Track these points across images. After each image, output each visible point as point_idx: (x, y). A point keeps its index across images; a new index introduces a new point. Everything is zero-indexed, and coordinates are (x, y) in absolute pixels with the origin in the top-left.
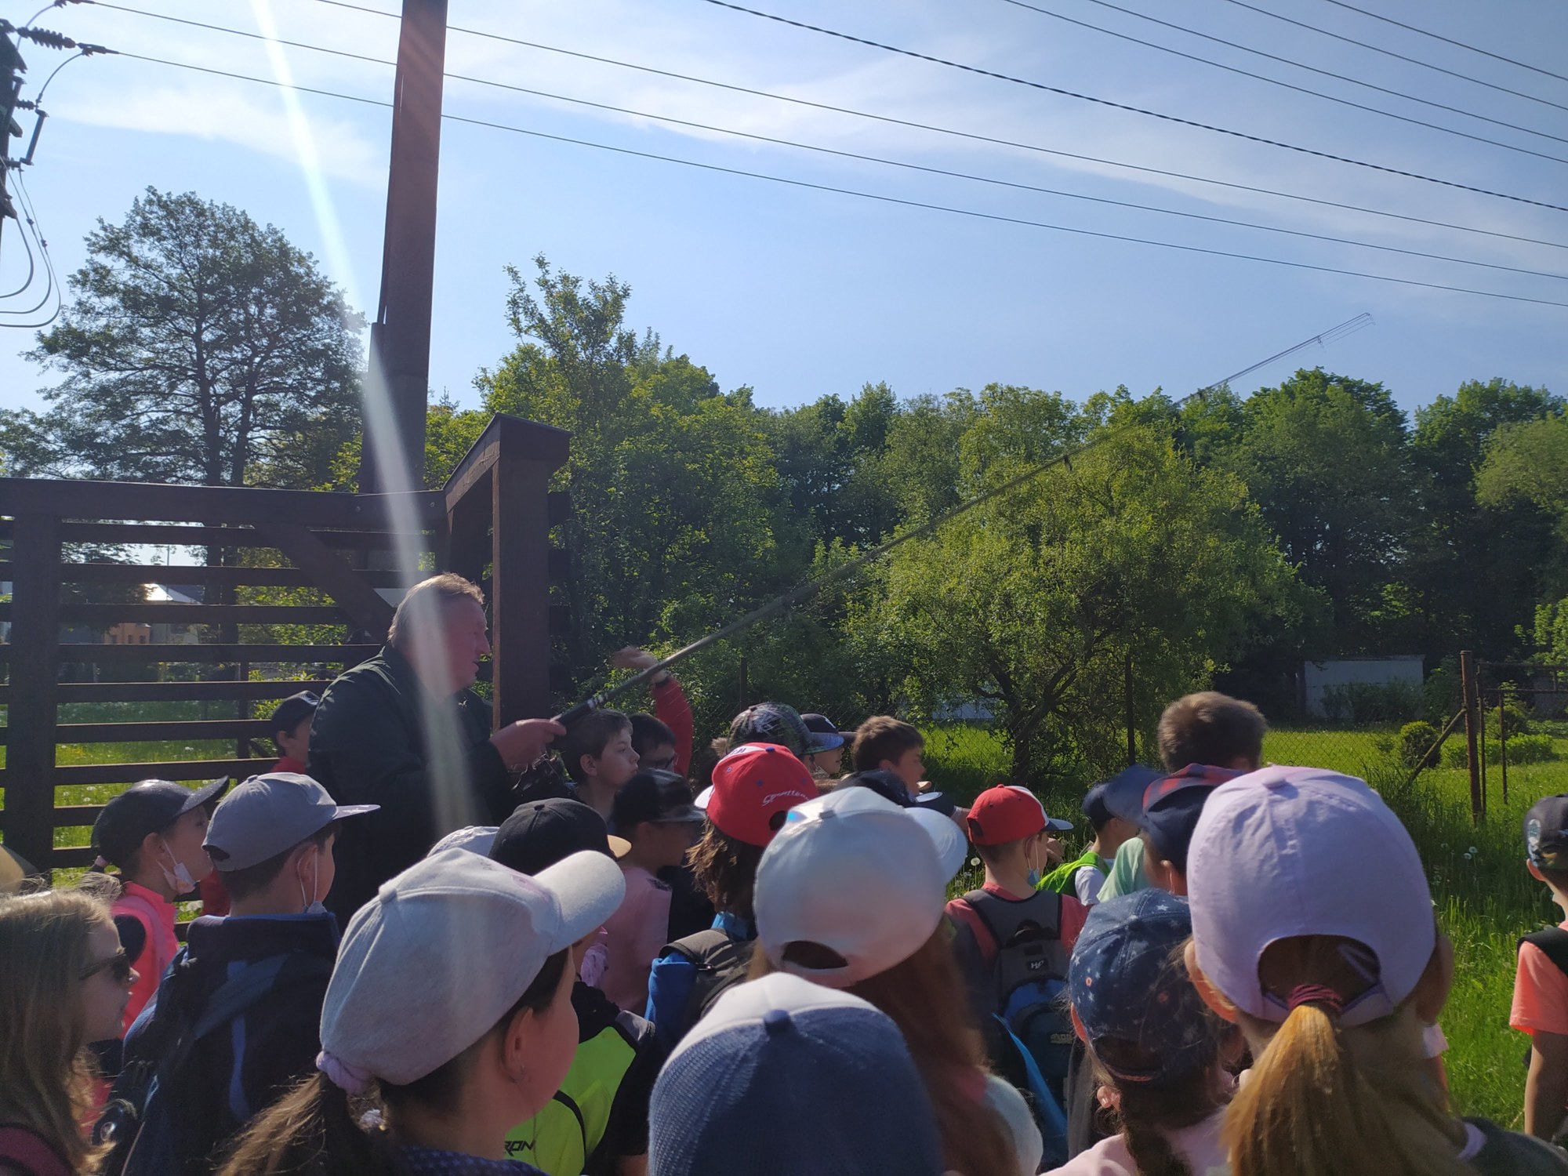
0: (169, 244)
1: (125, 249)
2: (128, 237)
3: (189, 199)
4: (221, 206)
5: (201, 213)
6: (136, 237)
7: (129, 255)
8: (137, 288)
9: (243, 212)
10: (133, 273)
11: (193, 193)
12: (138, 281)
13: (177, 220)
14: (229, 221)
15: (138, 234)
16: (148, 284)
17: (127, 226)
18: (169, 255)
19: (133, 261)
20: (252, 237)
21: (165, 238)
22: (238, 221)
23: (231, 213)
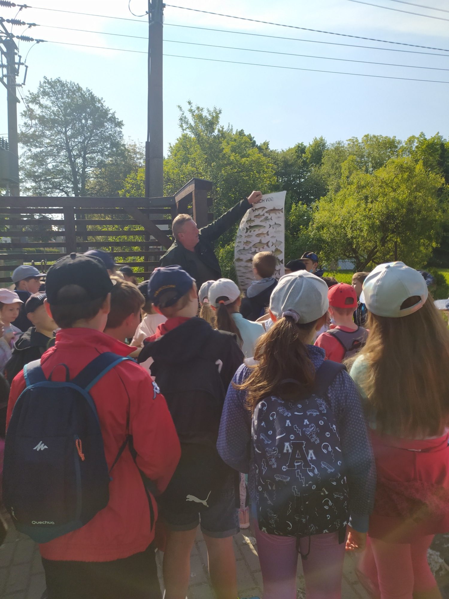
0: (53, 98)
1: (38, 101)
2: (39, 97)
3: (58, 80)
4: (70, 82)
5: (63, 85)
6: (41, 97)
7: (40, 103)
8: (43, 116)
9: (78, 84)
10: (41, 110)
11: (59, 78)
12: (43, 113)
13: (55, 89)
14: (73, 88)
15: (42, 95)
16: (47, 114)
17: (38, 93)
18: (53, 103)
19: (41, 106)
20: (81, 94)
21: (51, 96)
22: (76, 87)
23: (73, 84)
